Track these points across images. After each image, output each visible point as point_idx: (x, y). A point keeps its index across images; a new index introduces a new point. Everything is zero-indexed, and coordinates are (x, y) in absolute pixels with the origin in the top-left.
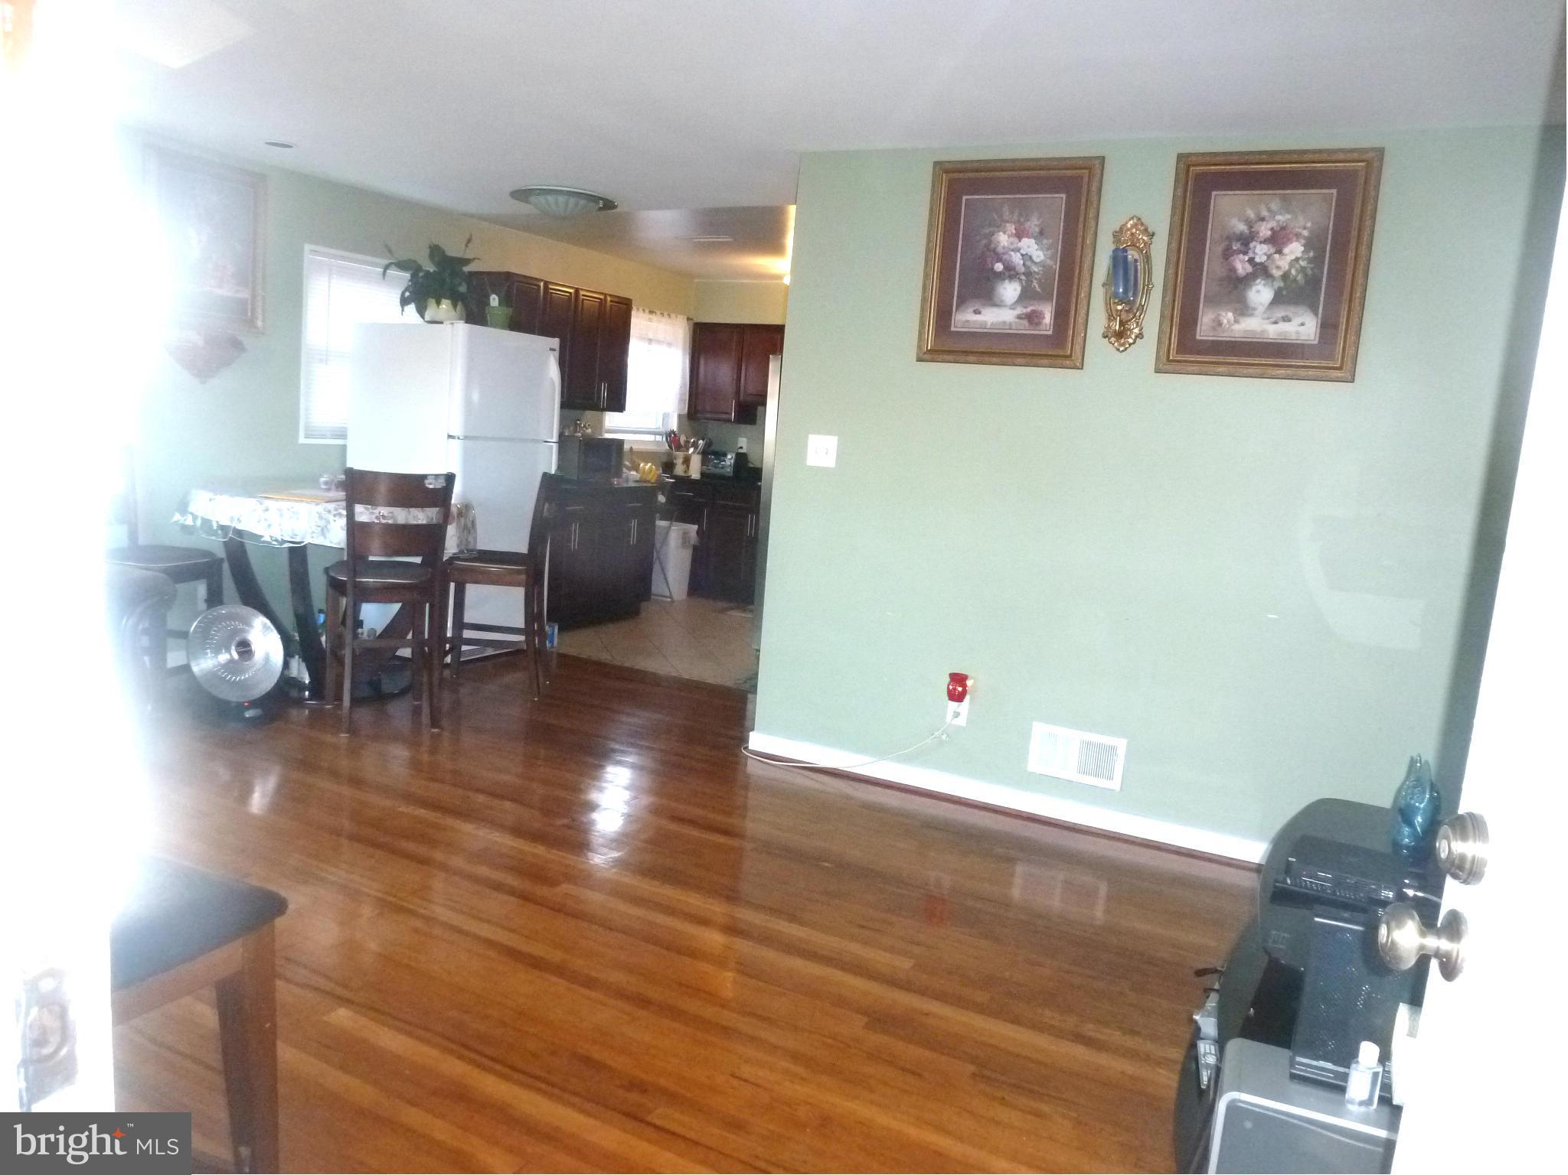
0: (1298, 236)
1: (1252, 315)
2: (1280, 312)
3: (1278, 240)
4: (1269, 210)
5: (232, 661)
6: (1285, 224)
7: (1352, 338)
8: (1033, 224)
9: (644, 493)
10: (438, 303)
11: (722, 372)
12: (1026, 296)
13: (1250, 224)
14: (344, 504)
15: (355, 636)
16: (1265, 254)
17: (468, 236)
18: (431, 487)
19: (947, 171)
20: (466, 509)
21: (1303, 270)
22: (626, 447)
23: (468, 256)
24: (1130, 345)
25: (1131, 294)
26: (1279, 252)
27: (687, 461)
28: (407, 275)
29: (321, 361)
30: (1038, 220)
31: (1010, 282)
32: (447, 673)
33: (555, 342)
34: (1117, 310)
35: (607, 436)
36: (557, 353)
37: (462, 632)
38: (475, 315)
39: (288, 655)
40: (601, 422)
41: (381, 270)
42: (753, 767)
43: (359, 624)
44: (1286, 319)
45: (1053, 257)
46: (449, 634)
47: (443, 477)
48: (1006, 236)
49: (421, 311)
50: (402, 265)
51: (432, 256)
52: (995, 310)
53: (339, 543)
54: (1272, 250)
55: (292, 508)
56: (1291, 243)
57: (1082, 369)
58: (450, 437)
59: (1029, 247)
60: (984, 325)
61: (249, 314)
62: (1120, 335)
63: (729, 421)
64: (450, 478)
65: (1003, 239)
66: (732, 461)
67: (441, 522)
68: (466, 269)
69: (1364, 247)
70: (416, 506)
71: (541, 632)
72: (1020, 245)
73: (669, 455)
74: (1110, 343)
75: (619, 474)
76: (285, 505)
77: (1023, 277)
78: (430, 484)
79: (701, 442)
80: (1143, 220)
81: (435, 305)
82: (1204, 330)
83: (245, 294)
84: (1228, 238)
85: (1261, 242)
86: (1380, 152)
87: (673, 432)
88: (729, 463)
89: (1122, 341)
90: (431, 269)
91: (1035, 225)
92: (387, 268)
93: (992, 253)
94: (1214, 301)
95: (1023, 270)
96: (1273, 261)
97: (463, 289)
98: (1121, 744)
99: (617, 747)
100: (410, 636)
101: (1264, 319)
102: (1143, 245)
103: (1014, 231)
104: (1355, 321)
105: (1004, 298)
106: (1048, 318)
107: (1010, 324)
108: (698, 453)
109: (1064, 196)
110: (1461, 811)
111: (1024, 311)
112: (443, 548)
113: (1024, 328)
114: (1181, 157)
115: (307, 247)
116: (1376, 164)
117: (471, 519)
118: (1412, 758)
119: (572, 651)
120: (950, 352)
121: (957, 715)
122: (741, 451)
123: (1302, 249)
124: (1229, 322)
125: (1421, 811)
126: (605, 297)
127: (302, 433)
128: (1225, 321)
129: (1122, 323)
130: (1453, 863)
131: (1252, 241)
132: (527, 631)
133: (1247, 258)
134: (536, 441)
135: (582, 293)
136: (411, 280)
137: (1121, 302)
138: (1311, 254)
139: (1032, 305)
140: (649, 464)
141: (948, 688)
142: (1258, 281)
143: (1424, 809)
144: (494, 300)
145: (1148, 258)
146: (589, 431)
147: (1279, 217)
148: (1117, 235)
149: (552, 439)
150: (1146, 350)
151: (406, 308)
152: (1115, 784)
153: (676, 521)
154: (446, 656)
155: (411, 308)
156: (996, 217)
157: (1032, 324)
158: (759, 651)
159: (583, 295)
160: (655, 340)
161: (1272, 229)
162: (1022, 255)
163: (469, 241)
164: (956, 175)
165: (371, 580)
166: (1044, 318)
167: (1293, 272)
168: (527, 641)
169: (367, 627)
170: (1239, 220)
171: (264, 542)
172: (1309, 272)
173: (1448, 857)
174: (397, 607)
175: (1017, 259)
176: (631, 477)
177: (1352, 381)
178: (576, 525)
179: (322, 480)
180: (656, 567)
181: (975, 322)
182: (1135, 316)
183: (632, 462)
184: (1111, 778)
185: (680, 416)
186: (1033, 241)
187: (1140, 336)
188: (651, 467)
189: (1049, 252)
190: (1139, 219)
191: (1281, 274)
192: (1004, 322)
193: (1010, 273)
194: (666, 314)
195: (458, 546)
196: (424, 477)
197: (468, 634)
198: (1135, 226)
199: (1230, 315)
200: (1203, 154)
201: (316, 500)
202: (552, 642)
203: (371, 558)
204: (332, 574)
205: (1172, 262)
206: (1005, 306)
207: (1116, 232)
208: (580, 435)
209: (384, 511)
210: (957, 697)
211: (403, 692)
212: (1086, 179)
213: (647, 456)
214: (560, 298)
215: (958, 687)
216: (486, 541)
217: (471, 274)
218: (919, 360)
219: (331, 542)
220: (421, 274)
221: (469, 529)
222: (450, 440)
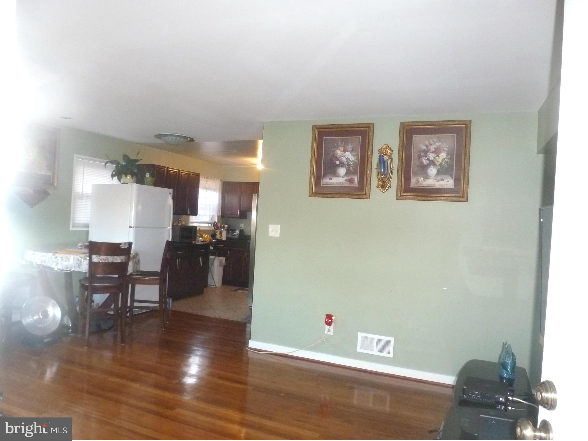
0: (444, 150)
1: (430, 178)
2: (440, 177)
3: (437, 152)
4: (433, 142)
5: (39, 318)
6: (439, 146)
7: (466, 186)
8: (350, 147)
9: (205, 246)
10: (126, 176)
11: (234, 200)
12: (348, 173)
13: (427, 146)
14: (88, 254)
15: (91, 307)
16: (433, 157)
17: (137, 152)
18: (123, 247)
19: (317, 129)
20: (136, 255)
21: (447, 162)
22: (198, 228)
23: (138, 158)
24: (387, 190)
25: (386, 172)
26: (438, 156)
27: (221, 233)
28: (114, 166)
29: (79, 198)
30: (351, 145)
31: (342, 168)
32: (128, 319)
33: (171, 190)
34: (382, 178)
35: (191, 225)
36: (172, 194)
37: (134, 303)
38: (140, 181)
39: (63, 315)
40: (188, 220)
41: (104, 164)
42: (250, 354)
43: (92, 301)
44: (442, 180)
45: (357, 159)
46: (129, 305)
47: (128, 244)
48: (340, 151)
49: (119, 179)
50: (112, 162)
51: (124, 159)
52: (337, 178)
53: (85, 270)
54: (435, 156)
55: (67, 257)
56: (442, 153)
57: (370, 199)
58: (130, 227)
59: (348, 155)
60: (333, 183)
61: (52, 181)
62: (383, 186)
63: (237, 218)
64: (130, 244)
65: (339, 153)
66: (238, 233)
67: (127, 261)
68: (137, 163)
69: (467, 154)
70: (116, 255)
71: (166, 303)
72: (345, 155)
73: (214, 231)
74: (380, 189)
75: (195, 239)
76: (64, 256)
77: (347, 166)
78: (123, 246)
79: (226, 226)
80: (389, 145)
81: (125, 177)
82: (413, 184)
83: (50, 173)
84: (419, 151)
85: (431, 153)
86: (470, 121)
87: (215, 222)
88: (237, 234)
89: (384, 188)
90: (124, 163)
91: (351, 148)
92: (107, 163)
93: (335, 158)
94: (416, 174)
95: (347, 163)
96: (436, 159)
97: (135, 171)
98: (392, 340)
99: (196, 348)
100: (113, 307)
101: (434, 180)
102: (389, 154)
103: (343, 150)
104: (466, 180)
105: (340, 174)
106: (356, 180)
107: (343, 183)
108: (225, 230)
109: (360, 137)
110: (543, 380)
111: (348, 178)
112: (127, 271)
113: (348, 184)
114: (401, 123)
115: (75, 156)
116: (469, 125)
117: (138, 259)
118: (504, 343)
119: (178, 309)
120: (321, 193)
121: (329, 331)
122: (241, 229)
123: (446, 155)
124: (422, 181)
125: (509, 364)
126: (190, 173)
127: (71, 226)
128: (420, 181)
129: (383, 182)
130: (544, 402)
131: (428, 152)
132: (160, 302)
133: (427, 158)
134: (163, 228)
135: (181, 171)
136: (115, 168)
137: (383, 175)
138: (449, 157)
139: (350, 176)
140: (207, 235)
141: (326, 320)
142: (431, 166)
143: (510, 363)
144: (148, 175)
145: (391, 159)
146: (184, 223)
147: (437, 144)
148: (380, 151)
149: (170, 227)
150: (392, 192)
151: (114, 178)
152: (391, 355)
153: (218, 256)
154: (127, 313)
155: (115, 178)
156: (336, 145)
157: (351, 183)
158: (252, 307)
159: (182, 172)
160: (209, 188)
161: (435, 148)
162: (346, 158)
163: (138, 153)
164: (320, 130)
165: (98, 285)
166: (355, 181)
167: (443, 163)
168: (160, 306)
169: (96, 302)
170: (423, 145)
171: (55, 270)
172: (449, 163)
173: (541, 400)
174: (108, 295)
175: (344, 160)
176: (200, 240)
177: (467, 201)
178: (178, 260)
179: (79, 245)
180: (210, 274)
181: (330, 182)
182: (388, 180)
183: (200, 234)
184: (389, 353)
185: (218, 216)
186: (350, 153)
187: (390, 187)
188: (207, 236)
189: (356, 157)
190: (388, 145)
191: (439, 164)
192: (341, 183)
193: (342, 165)
194: (212, 179)
195: (133, 270)
196: (120, 244)
197: (136, 304)
198: (386, 147)
199: (422, 178)
200: (409, 122)
201: (76, 253)
202: (169, 305)
203: (98, 276)
204: (82, 283)
205: (400, 160)
206: (341, 177)
207: (380, 150)
208: (180, 224)
209: (103, 257)
210: (329, 324)
211: (110, 329)
212: (368, 131)
213: (206, 232)
214: (174, 174)
215: (329, 320)
216: (144, 267)
217: (139, 165)
218: (310, 196)
219: (82, 270)
220: (120, 166)
221: (137, 263)
222: (130, 228)
